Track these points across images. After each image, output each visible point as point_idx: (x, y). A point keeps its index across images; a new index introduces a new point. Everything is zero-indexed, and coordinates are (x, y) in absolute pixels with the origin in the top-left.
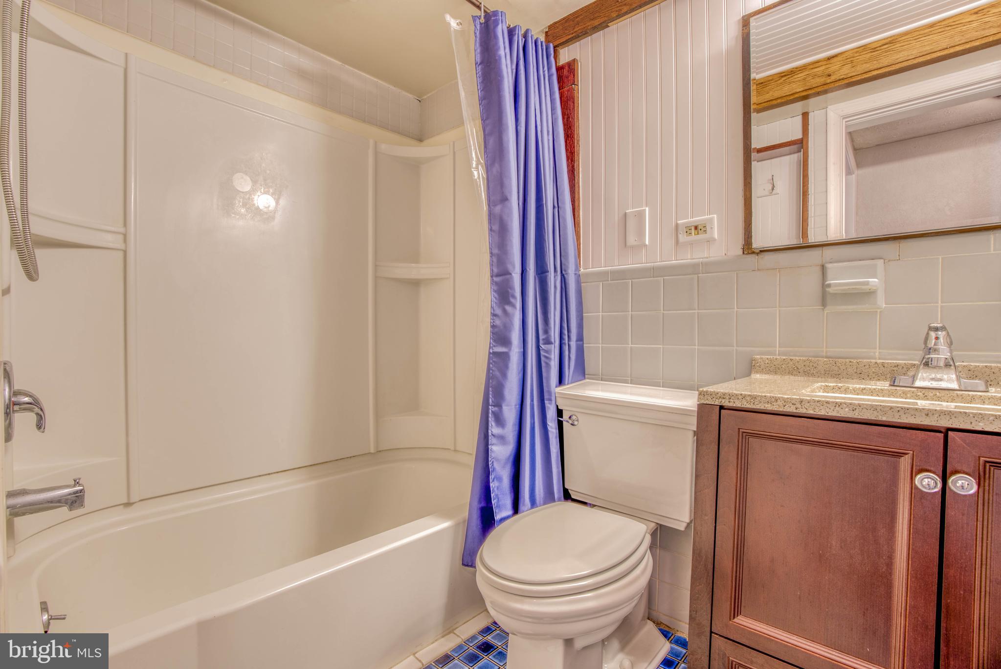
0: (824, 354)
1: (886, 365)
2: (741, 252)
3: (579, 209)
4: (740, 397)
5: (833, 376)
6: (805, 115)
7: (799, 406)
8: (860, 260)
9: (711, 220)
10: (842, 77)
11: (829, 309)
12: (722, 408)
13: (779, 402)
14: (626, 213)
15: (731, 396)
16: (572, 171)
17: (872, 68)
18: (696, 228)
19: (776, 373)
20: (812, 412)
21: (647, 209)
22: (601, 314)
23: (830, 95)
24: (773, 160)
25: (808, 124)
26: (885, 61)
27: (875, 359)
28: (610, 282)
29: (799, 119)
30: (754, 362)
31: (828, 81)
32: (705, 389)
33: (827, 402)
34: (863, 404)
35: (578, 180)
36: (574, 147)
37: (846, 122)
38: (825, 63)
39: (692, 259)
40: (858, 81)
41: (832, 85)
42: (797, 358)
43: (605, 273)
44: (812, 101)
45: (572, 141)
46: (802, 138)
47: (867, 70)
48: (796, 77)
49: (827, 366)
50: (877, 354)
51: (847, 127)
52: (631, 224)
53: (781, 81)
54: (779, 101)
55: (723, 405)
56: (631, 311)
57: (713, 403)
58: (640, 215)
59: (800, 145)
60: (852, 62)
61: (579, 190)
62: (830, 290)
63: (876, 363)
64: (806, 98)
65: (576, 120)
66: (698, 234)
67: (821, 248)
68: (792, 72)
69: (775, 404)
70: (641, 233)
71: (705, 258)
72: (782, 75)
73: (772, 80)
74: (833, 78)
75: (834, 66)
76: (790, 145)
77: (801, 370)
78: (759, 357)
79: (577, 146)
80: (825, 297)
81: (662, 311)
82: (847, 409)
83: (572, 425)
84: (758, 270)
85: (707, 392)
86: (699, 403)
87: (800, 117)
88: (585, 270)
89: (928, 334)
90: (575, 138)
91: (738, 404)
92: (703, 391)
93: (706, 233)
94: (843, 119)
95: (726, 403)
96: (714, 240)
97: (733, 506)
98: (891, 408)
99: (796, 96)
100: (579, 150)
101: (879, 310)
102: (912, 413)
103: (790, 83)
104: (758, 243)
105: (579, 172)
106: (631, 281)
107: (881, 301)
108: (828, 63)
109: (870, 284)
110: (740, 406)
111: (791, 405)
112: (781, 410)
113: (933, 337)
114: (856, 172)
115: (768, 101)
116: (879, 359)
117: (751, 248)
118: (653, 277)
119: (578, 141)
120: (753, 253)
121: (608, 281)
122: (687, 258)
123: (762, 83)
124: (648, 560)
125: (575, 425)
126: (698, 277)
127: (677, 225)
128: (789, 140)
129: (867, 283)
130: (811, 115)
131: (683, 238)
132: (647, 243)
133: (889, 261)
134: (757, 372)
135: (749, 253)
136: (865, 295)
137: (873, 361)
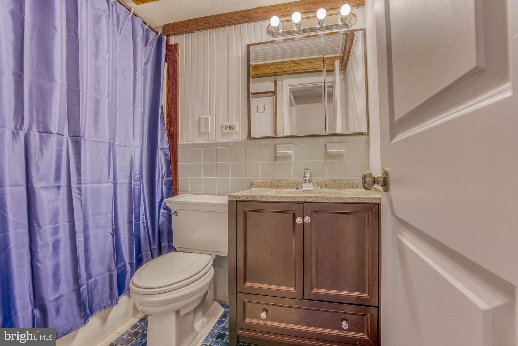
0: (276, 179)
1: (295, 183)
2: (247, 138)
3: (179, 114)
4: (243, 197)
5: (279, 188)
6: (275, 82)
7: (262, 198)
8: (287, 144)
9: (235, 124)
10: (287, 70)
11: (277, 162)
12: (237, 201)
13: (256, 198)
14: (200, 118)
15: (240, 196)
16: (175, 96)
17: (296, 69)
18: (230, 127)
19: (260, 187)
20: (267, 200)
21: (210, 117)
22: (189, 163)
23: (284, 76)
24: (265, 98)
25: (277, 86)
26: (300, 68)
27: (292, 180)
28: (193, 148)
29: (273, 82)
30: (252, 183)
31: (282, 71)
32: (230, 194)
33: (271, 196)
34: (282, 196)
35: (178, 100)
36: (176, 84)
37: (289, 87)
38: (281, 63)
39: (228, 140)
40: (292, 73)
41: (283, 73)
42: (267, 181)
43: (191, 144)
44: (277, 77)
45: (176, 81)
46: (274, 91)
47: (294, 70)
48: (271, 66)
49: (277, 184)
50: (292, 178)
51: (290, 89)
52: (203, 123)
53: (266, 67)
54: (265, 75)
55: (237, 200)
56: (203, 162)
57: (233, 200)
58: (207, 119)
59: (274, 93)
60: (290, 65)
61: (178, 105)
62: (277, 155)
63: (292, 182)
64: (275, 75)
65: (177, 72)
66: (230, 130)
67: (274, 139)
68: (270, 64)
69: (255, 198)
70: (207, 127)
71: (233, 140)
72: (266, 64)
73: (263, 66)
74: (284, 70)
75: (284, 66)
76: (270, 93)
77: (269, 186)
78: (254, 181)
79: (178, 84)
80: (276, 158)
81: (216, 162)
82: (277, 198)
83: (176, 215)
84: (253, 146)
85: (231, 195)
86: (228, 200)
87: (274, 82)
88: (182, 143)
89: (305, 171)
90: (177, 80)
91: (242, 199)
92: (230, 195)
93: (233, 129)
94: (288, 86)
95: (238, 199)
96: (237, 133)
97: (242, 240)
98: (289, 197)
99: (272, 74)
100: (179, 86)
101: (292, 163)
102: (295, 198)
103: (269, 68)
104: (253, 135)
105: (178, 96)
106: (202, 148)
107: (293, 159)
108: (282, 64)
109: (289, 153)
110: (243, 200)
111: (260, 198)
112: (257, 200)
113: (306, 172)
114: (295, 106)
115: (261, 74)
116: (293, 180)
117: (250, 137)
118: (212, 147)
119: (178, 82)
120: (251, 139)
121: (192, 148)
122: (225, 140)
123: (259, 66)
124: (212, 270)
125: (177, 216)
126: (231, 148)
127: (222, 125)
128: (270, 91)
129: (288, 153)
130: (277, 82)
131: (224, 131)
132: (210, 132)
133: (295, 145)
134: (253, 187)
135: (250, 139)
136: (288, 157)
137: (291, 181)
